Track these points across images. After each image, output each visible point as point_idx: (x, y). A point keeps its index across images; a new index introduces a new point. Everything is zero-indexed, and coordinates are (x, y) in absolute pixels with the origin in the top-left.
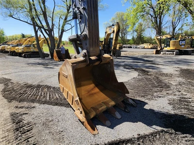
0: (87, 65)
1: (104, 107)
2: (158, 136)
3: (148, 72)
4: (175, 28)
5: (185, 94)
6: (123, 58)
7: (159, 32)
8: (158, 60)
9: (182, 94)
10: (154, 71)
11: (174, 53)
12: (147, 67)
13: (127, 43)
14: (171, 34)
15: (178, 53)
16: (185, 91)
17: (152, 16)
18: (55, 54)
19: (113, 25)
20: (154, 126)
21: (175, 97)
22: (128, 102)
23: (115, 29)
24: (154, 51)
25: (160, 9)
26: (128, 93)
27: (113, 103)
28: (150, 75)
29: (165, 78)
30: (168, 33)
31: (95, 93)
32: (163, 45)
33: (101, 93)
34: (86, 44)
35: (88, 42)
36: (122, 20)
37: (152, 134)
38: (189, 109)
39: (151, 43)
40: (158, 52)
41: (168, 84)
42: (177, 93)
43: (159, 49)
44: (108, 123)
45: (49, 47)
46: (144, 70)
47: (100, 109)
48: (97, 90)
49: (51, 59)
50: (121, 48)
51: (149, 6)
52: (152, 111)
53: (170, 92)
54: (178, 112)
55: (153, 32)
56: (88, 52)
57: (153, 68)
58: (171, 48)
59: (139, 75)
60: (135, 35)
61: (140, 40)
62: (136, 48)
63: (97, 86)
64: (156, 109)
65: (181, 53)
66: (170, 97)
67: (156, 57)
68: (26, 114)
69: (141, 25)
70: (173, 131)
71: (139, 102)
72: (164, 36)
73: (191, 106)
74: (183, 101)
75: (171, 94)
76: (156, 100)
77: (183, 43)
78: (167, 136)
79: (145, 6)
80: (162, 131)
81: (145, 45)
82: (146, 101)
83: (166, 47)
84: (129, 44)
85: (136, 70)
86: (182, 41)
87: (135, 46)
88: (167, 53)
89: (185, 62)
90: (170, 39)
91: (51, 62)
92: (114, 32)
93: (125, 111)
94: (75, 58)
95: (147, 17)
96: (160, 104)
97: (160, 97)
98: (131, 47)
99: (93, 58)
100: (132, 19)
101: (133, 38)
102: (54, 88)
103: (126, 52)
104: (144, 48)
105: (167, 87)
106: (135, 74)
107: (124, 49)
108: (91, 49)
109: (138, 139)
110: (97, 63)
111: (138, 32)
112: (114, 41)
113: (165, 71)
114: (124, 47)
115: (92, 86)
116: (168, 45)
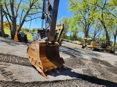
0: (47, 46)
1: (52, 68)
2: (75, 80)
3: (75, 56)
4: (96, 34)
6: (62, 47)
7: (87, 35)
8: (83, 52)
9: (89, 68)
10: (79, 56)
11: (92, 49)
12: (76, 54)
13: (66, 38)
14: (93, 38)
15: (94, 50)
16: (91, 67)
17: (84, 25)
18: (16, 36)
19: (60, 25)
20: (74, 78)
22: (63, 68)
23: (61, 28)
24: (82, 46)
25: (89, 22)
26: (64, 63)
27: (56, 67)
28: (76, 58)
29: (84, 60)
30: (91, 37)
31: (47, 62)
32: (87, 43)
33: (50, 62)
34: (48, 35)
35: (49, 33)
36: (66, 22)
37: (72, 80)
38: (90, 73)
39: (80, 41)
40: (83, 47)
42: (87, 67)
43: (84, 45)
44: (53, 74)
45: (11, 30)
46: (74, 56)
47: (50, 68)
48: (48, 60)
49: (11, 39)
50: (62, 41)
51: (83, 18)
52: (74, 73)
53: (84, 66)
54: (85, 74)
55: (83, 34)
56: (48, 38)
57: (79, 55)
58: (91, 46)
59: (70, 57)
60: (72, 34)
61: (74, 38)
62: (71, 42)
63: (48, 58)
64: (76, 72)
65: (96, 50)
66: (84, 68)
67: (82, 50)
68: (5, 67)
69: (77, 29)
70: (81, 79)
72: (88, 38)
73: (92, 72)
74: (89, 70)
77: (98, 44)
78: (78, 81)
79: (81, 17)
80: (77, 79)
81: (77, 42)
82: (72, 69)
83: (88, 45)
84: (68, 39)
85: (69, 54)
86: (97, 43)
87: (71, 41)
88: (88, 48)
89: (96, 55)
90: (91, 41)
91: (12, 41)
92: (60, 29)
93: (61, 71)
94: (40, 40)
95: (81, 24)
96: (78, 70)
97: (79, 68)
98: (68, 41)
99: (50, 42)
100: (72, 23)
101: (71, 36)
102: (19, 57)
103: (65, 44)
104: (76, 43)
105: (84, 64)
106: (68, 57)
107: (63, 42)
108: (50, 38)
109: (67, 80)
110: (51, 45)
111: (74, 32)
112: (59, 35)
113: (84, 58)
114: (64, 41)
115: (45, 58)
116: (90, 44)
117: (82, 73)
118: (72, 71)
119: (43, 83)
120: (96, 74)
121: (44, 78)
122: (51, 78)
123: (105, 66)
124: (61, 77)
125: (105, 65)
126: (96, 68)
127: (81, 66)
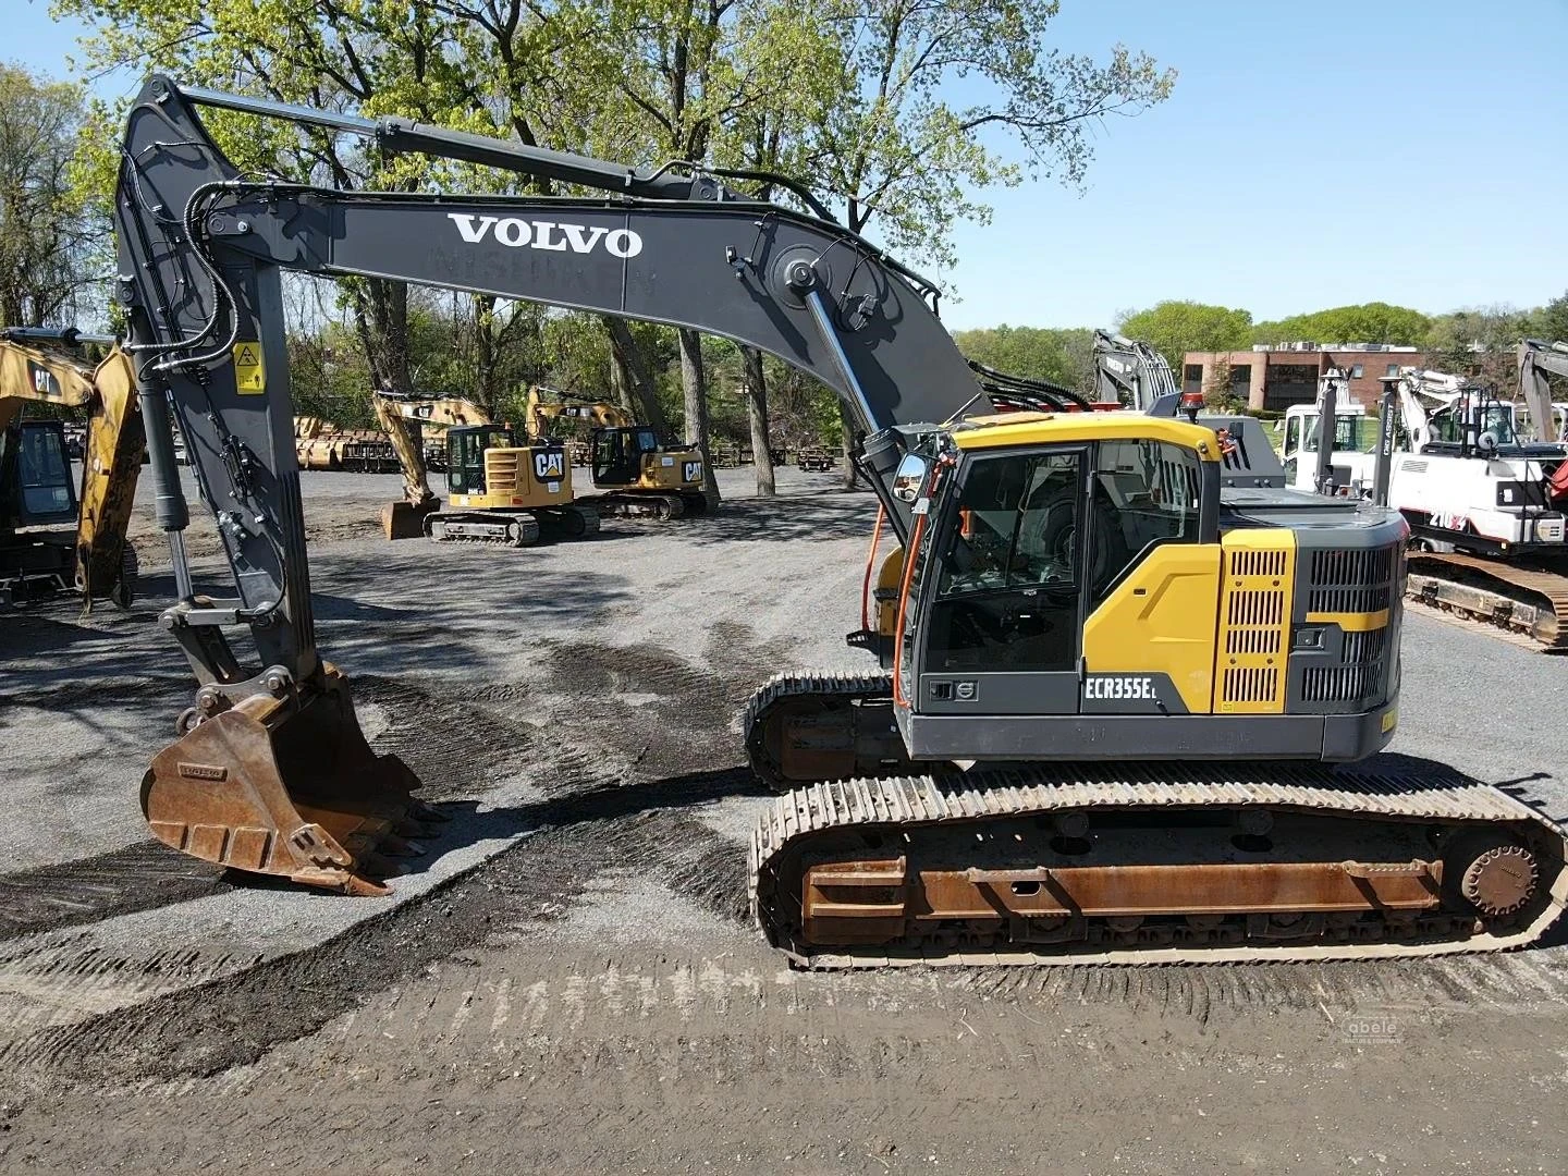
2: (525, 847)
3: (421, 691)
5: (573, 746)
9: (566, 751)
11: (514, 529)
15: (535, 534)
16: (573, 739)
21: (549, 764)
26: (417, 784)
28: (441, 706)
29: (505, 706)
37: (513, 847)
38: (580, 782)
40: (409, 523)
41: (520, 731)
42: (551, 752)
52: (499, 812)
53: (532, 753)
54: (559, 795)
58: (491, 498)
59: (393, 720)
64: (506, 806)
66: (535, 767)
70: (551, 827)
71: (452, 808)
72: (440, 406)
73: (586, 773)
74: (570, 765)
75: (535, 760)
76: (497, 787)
77: (554, 464)
80: (531, 836)
82: (474, 797)
83: (462, 490)
90: (483, 435)
96: (515, 789)
97: (507, 776)
105: (519, 739)
109: (490, 862)
116: (474, 480)
117: (538, 796)
118: (480, 809)
119: (396, 916)
120: (612, 769)
121: (374, 901)
122: (407, 886)
123: (652, 697)
124: (452, 863)
125: (650, 684)
126: (603, 733)
127: (515, 761)
